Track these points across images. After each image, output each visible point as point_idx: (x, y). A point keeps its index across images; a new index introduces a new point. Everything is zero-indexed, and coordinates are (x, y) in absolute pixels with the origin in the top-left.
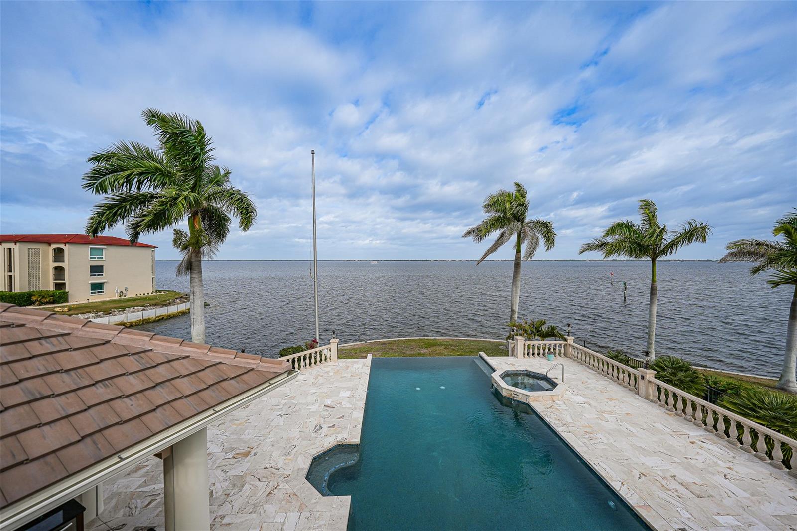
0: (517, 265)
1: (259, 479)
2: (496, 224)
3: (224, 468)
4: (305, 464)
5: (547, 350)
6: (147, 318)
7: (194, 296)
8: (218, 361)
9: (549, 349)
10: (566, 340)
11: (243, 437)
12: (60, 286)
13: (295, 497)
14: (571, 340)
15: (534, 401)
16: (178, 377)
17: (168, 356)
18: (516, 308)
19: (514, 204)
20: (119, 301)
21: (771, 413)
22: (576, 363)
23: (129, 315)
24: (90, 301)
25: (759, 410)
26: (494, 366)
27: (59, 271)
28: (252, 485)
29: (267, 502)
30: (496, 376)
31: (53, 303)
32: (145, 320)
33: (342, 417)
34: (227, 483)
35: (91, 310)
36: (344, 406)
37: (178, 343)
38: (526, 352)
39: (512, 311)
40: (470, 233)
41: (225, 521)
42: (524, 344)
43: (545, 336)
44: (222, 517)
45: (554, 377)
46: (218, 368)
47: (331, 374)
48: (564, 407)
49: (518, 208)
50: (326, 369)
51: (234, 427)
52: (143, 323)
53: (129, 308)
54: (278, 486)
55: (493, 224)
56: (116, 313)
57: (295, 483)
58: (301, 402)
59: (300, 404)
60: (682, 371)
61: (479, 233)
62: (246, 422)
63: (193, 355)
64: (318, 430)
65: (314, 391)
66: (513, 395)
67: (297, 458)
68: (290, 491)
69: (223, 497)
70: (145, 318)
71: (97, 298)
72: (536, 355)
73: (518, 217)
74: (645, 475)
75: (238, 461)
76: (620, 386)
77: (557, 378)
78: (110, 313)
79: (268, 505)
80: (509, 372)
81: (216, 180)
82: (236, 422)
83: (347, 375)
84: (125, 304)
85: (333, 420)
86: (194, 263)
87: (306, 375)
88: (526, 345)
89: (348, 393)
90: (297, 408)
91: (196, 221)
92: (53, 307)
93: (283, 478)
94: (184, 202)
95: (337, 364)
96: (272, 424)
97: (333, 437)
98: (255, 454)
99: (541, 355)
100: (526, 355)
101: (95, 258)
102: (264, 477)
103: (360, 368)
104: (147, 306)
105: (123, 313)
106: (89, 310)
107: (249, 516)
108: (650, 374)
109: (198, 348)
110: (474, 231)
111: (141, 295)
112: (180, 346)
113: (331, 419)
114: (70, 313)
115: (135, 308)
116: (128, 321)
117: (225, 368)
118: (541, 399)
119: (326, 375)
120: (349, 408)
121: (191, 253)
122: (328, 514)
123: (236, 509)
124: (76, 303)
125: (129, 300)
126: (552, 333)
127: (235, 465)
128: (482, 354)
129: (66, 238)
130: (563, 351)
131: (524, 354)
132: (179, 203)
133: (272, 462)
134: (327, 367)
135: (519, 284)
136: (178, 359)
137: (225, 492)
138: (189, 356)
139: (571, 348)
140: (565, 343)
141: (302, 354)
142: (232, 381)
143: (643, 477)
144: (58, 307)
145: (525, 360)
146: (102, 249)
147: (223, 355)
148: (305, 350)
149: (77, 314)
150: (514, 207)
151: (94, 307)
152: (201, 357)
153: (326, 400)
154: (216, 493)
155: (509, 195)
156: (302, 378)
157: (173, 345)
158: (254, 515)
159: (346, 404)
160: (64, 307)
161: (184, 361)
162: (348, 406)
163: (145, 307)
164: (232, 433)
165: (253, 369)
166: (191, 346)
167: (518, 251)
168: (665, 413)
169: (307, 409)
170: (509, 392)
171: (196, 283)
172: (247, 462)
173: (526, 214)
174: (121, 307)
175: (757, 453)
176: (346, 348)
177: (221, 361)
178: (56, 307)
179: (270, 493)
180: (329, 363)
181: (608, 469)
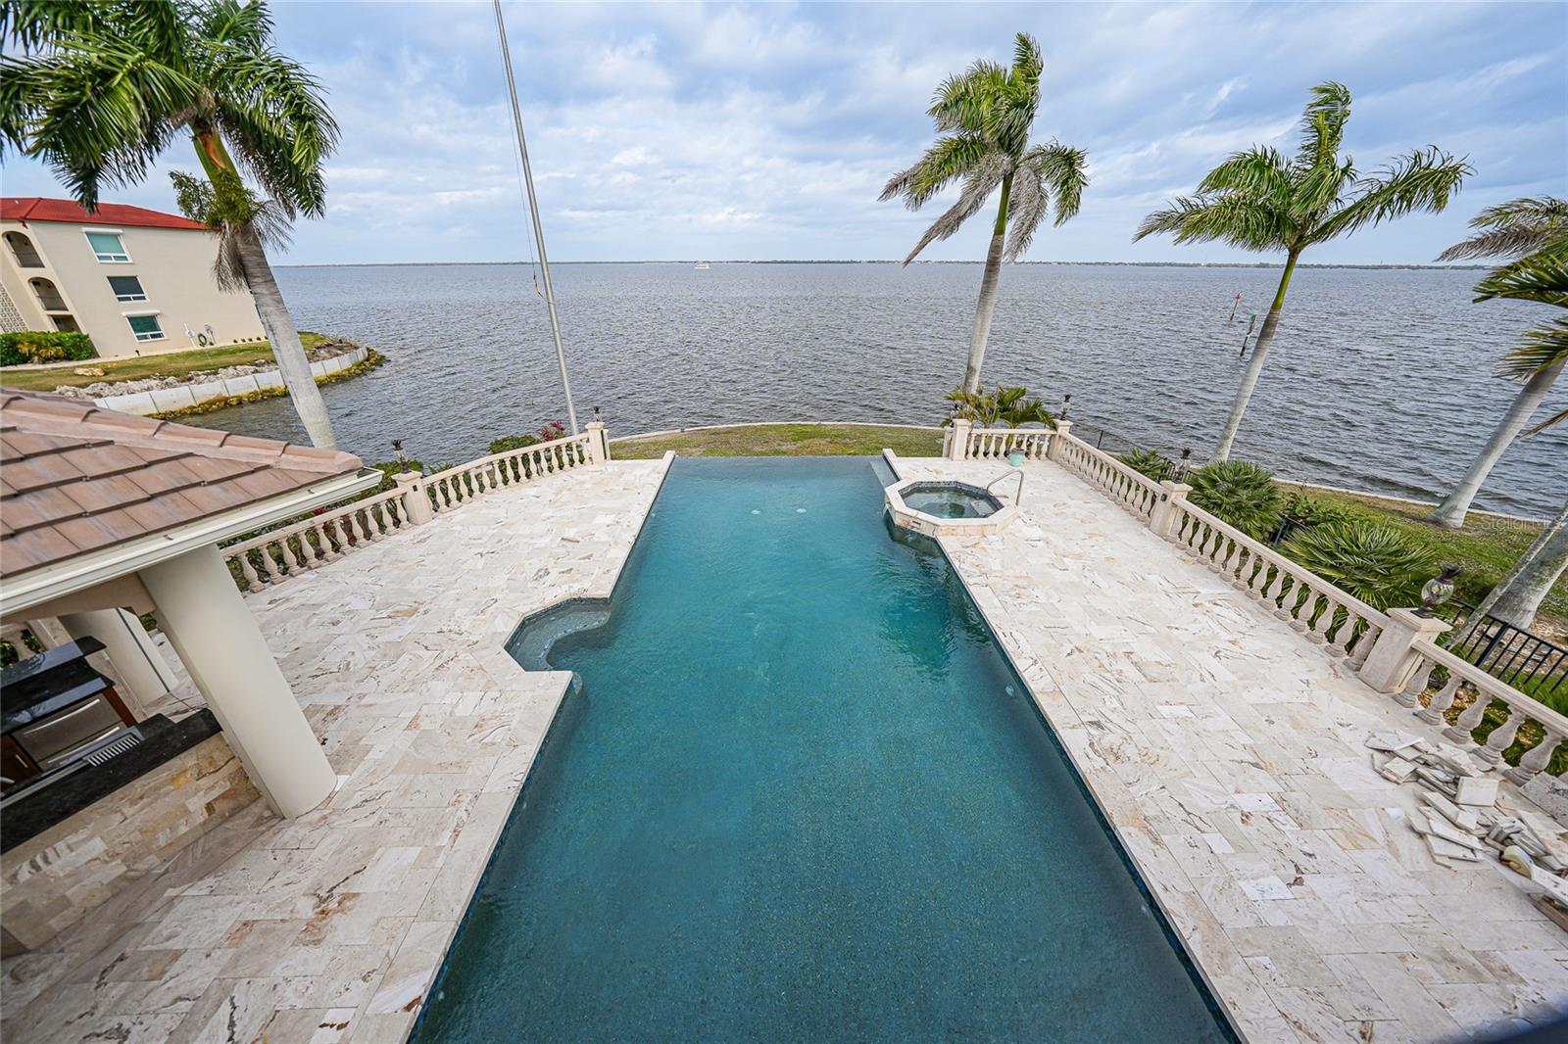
0: (992, 264)
1: (426, 647)
2: (953, 159)
3: (372, 632)
4: (509, 627)
5: (1014, 446)
6: (268, 387)
7: (274, 334)
8: (183, 451)
9: (1019, 444)
10: (1055, 427)
11: (409, 586)
12: (65, 322)
13: (480, 672)
14: (1064, 427)
15: (947, 534)
16: (80, 479)
17: (54, 439)
18: (978, 363)
19: (1004, 102)
20: (202, 353)
21: (1356, 559)
22: (1063, 470)
23: (228, 381)
24: (143, 354)
25: (1339, 555)
26: (900, 474)
27: (42, 285)
28: (414, 655)
29: (434, 677)
30: (893, 492)
31: (68, 358)
32: (265, 391)
33: (589, 557)
34: (373, 653)
35: (150, 373)
36: (596, 539)
37: (76, 415)
38: (972, 449)
39: (970, 369)
40: (897, 186)
41: (366, 701)
42: (970, 434)
43: (1018, 419)
44: (361, 696)
45: (1002, 493)
46: (184, 466)
47: (588, 486)
48: (998, 546)
49: (1011, 113)
50: (581, 478)
51: (397, 572)
52: (262, 398)
53: (225, 368)
54: (456, 656)
55: (945, 162)
56: (202, 377)
57: (484, 653)
58: (520, 532)
59: (520, 535)
60: (1247, 487)
61: (917, 184)
62: (418, 564)
63: (122, 439)
64: (540, 576)
65: (550, 514)
66: (913, 524)
67: (495, 617)
68: (474, 663)
69: (366, 671)
70: (263, 388)
71: (151, 349)
72: (991, 455)
73: (1010, 142)
74: (1080, 651)
75: (397, 623)
76: (1124, 513)
77: (1005, 497)
78: (190, 379)
79: (435, 682)
80: (923, 485)
81: (227, 25)
82: (400, 564)
83: (617, 488)
84: (215, 360)
85: (573, 561)
86: (247, 258)
87: (542, 487)
88: (974, 436)
89: (610, 519)
90: (512, 542)
91: (211, 150)
92: (71, 368)
93: (465, 645)
94: (129, 85)
95: (603, 468)
96: (463, 567)
97: (566, 587)
98: (426, 612)
99: (1001, 455)
100: (970, 455)
101: (109, 258)
102: (435, 645)
103: (645, 475)
104: (262, 365)
105: (217, 378)
106: (145, 373)
107: (403, 696)
108: (1179, 492)
109: (129, 427)
110: (905, 180)
111: (244, 341)
112: (83, 420)
113: (569, 559)
114: (107, 378)
115: (238, 367)
116: (232, 395)
117: (198, 465)
118: (960, 531)
119: (577, 487)
120: (604, 543)
121: (232, 236)
122: (529, 694)
123: (384, 686)
124: (117, 359)
125: (221, 352)
126: (1031, 415)
127: (390, 628)
128: (889, 452)
129: (16, 208)
130: (1044, 449)
131: (967, 453)
132: (120, 89)
133: (452, 623)
134: (583, 474)
135: (990, 309)
136: (83, 446)
137: (369, 665)
138: (111, 442)
139: (1061, 443)
140: (1053, 432)
141: (530, 450)
142: (214, 488)
143: (1076, 653)
144: (82, 367)
145: (966, 464)
146: (116, 236)
147: (192, 441)
148: (539, 442)
149: (125, 381)
150: (1003, 112)
151: (154, 366)
152: (141, 444)
153: (567, 529)
154: (356, 665)
155: (995, 76)
156: (533, 494)
157: (66, 420)
158: (411, 695)
159: (601, 536)
160: (94, 366)
161: (100, 451)
162: (605, 538)
163: (256, 365)
164: (392, 582)
165: (267, 467)
166: (111, 421)
167: (999, 231)
168: (1180, 558)
169: (530, 544)
170: (907, 519)
171: (268, 306)
172: (410, 624)
173: (1029, 131)
174: (207, 366)
175: (1297, 621)
176: (640, 441)
177: (191, 451)
178: (78, 367)
179: (442, 666)
180: (588, 466)
181: (1022, 641)
